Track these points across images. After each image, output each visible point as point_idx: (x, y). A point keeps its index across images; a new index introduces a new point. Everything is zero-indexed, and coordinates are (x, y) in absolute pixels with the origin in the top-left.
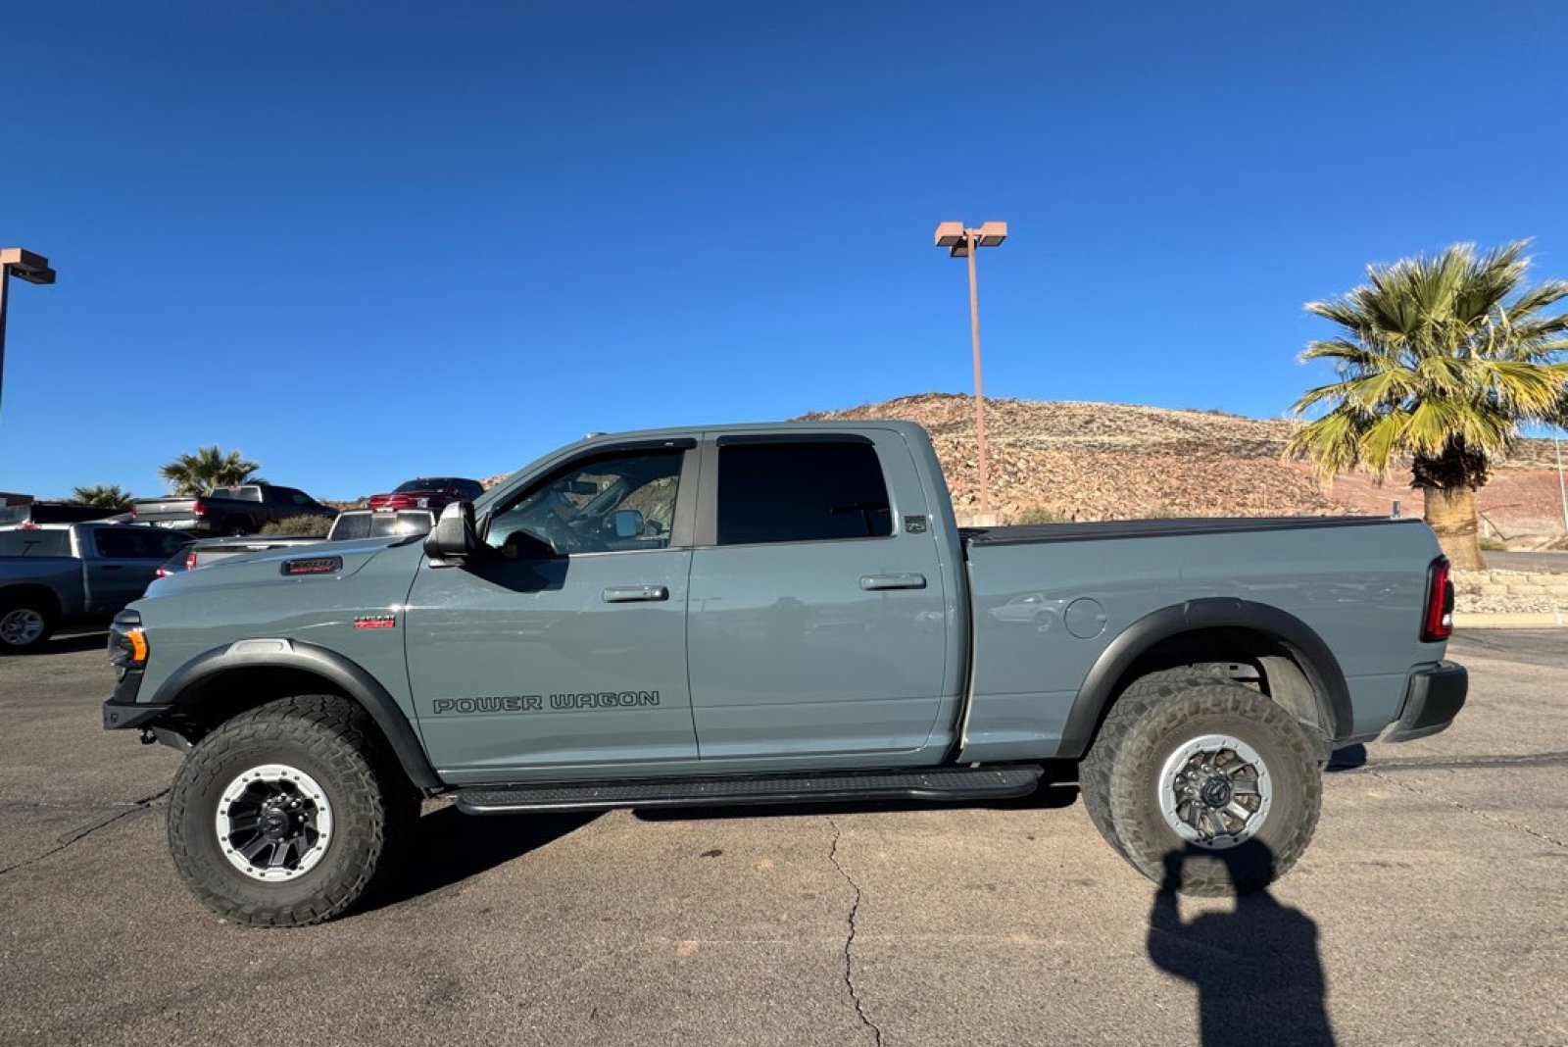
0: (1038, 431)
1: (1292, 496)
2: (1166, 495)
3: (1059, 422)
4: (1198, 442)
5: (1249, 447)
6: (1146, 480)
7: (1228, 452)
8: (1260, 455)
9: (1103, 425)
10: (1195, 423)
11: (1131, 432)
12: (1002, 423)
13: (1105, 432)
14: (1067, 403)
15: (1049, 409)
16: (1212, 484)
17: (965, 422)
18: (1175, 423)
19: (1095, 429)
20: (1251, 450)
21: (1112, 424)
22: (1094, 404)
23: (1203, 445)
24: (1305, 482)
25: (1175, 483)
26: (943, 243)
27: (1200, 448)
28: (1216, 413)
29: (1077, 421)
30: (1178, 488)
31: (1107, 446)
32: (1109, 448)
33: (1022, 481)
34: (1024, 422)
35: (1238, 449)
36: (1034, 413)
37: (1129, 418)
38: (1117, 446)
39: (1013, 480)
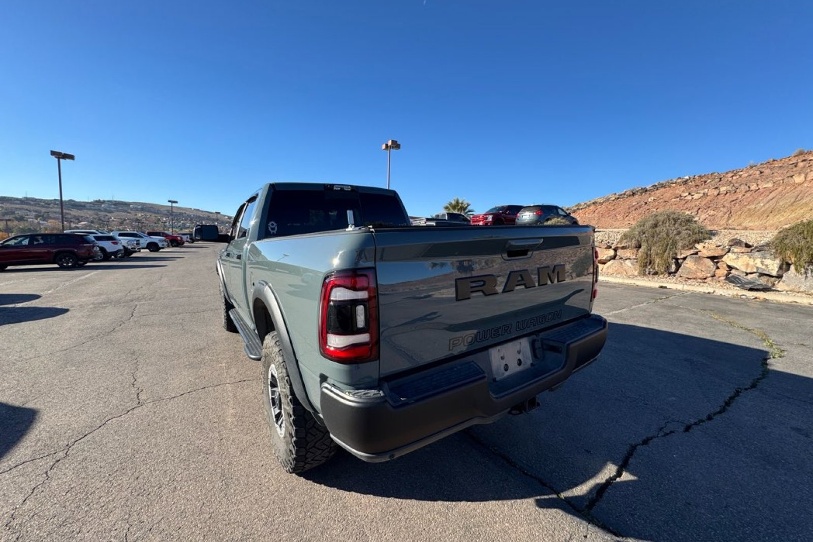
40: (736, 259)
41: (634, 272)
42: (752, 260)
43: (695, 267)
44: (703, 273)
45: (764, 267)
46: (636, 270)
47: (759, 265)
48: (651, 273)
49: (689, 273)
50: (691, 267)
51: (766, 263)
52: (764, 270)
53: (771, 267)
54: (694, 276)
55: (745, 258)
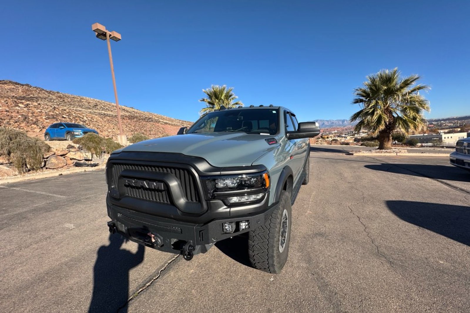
0: (76, 106)
1: (160, 132)
2: (132, 131)
3: (84, 104)
4: (134, 116)
5: (147, 119)
6: (125, 127)
7: (143, 120)
8: (150, 121)
9: (101, 107)
10: (129, 110)
11: (112, 111)
12: (57, 101)
13: (103, 110)
14: (84, 97)
15: (78, 99)
16: (142, 128)
17: (36, 98)
18: (124, 110)
19: (99, 108)
20: (148, 120)
21: (105, 107)
22: (96, 100)
23: (136, 117)
24: (162, 129)
25: (133, 128)
26: (96, 30)
27: (135, 118)
28: (132, 108)
29: (92, 105)
30: (134, 129)
31: (106, 115)
32: (107, 115)
33: (88, 124)
34: (68, 102)
35: (145, 119)
36: (72, 99)
37: (109, 106)
38: (109, 115)
39: (85, 124)
40: (75, 154)
41: (14, 172)
42: (82, 154)
43: (57, 162)
44: (62, 164)
45: (86, 157)
46: (15, 171)
47: (85, 156)
48: (27, 171)
49: (55, 165)
50: (55, 162)
51: (86, 155)
52: (87, 158)
53: (89, 156)
54: (58, 167)
55: (79, 153)
